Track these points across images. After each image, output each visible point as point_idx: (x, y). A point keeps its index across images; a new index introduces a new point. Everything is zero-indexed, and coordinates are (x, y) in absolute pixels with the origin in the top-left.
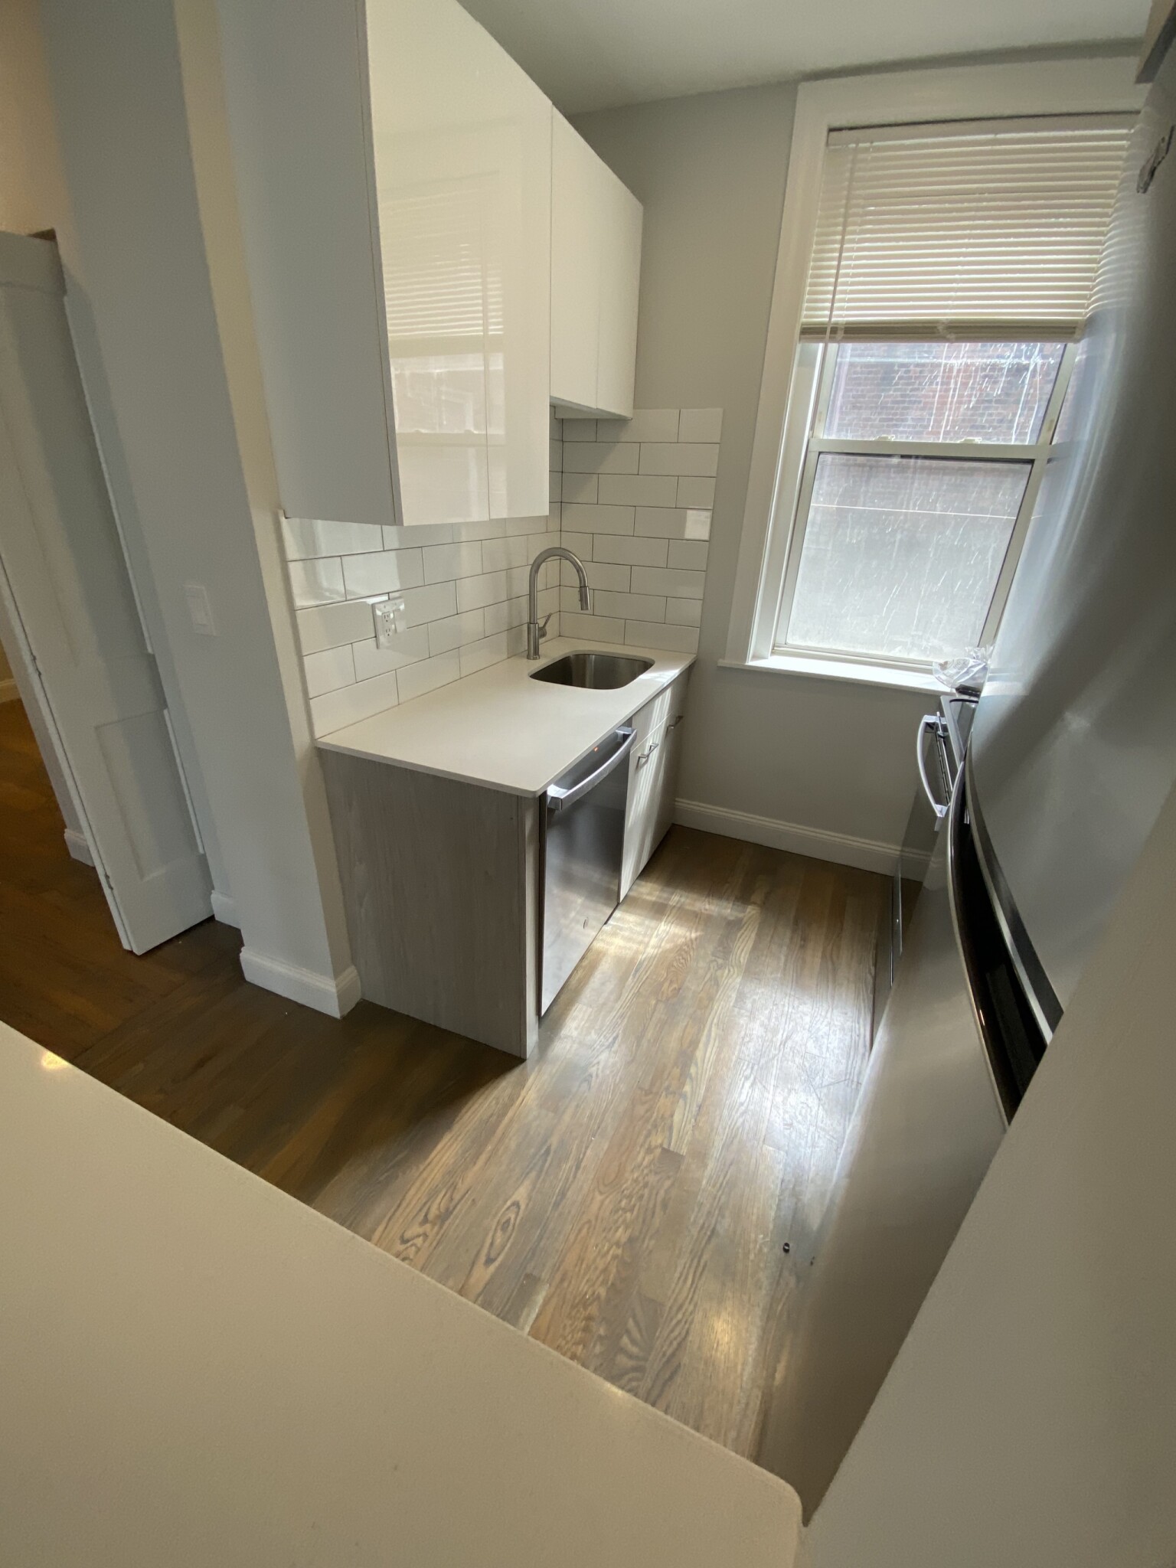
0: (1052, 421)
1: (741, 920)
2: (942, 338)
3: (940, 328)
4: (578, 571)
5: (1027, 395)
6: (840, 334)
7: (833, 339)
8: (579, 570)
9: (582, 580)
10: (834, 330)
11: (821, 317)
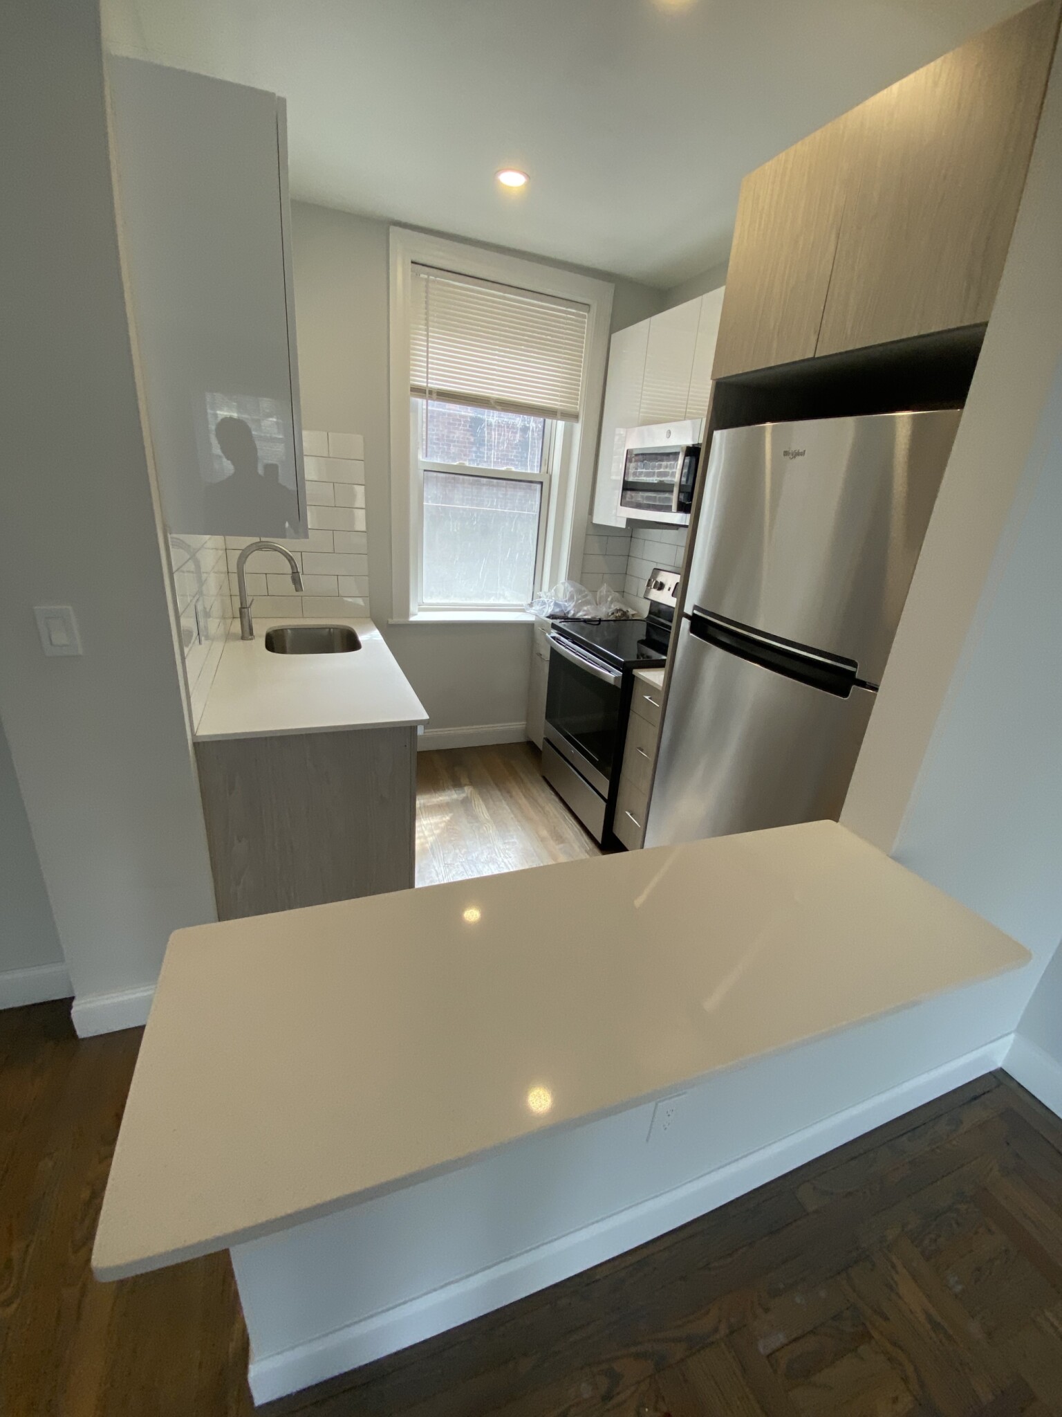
0: (546, 460)
1: (467, 797)
2: (493, 408)
3: (492, 401)
4: (289, 561)
5: (532, 443)
6: (434, 396)
7: (431, 398)
8: (290, 559)
9: (294, 566)
10: (431, 392)
11: (421, 382)
